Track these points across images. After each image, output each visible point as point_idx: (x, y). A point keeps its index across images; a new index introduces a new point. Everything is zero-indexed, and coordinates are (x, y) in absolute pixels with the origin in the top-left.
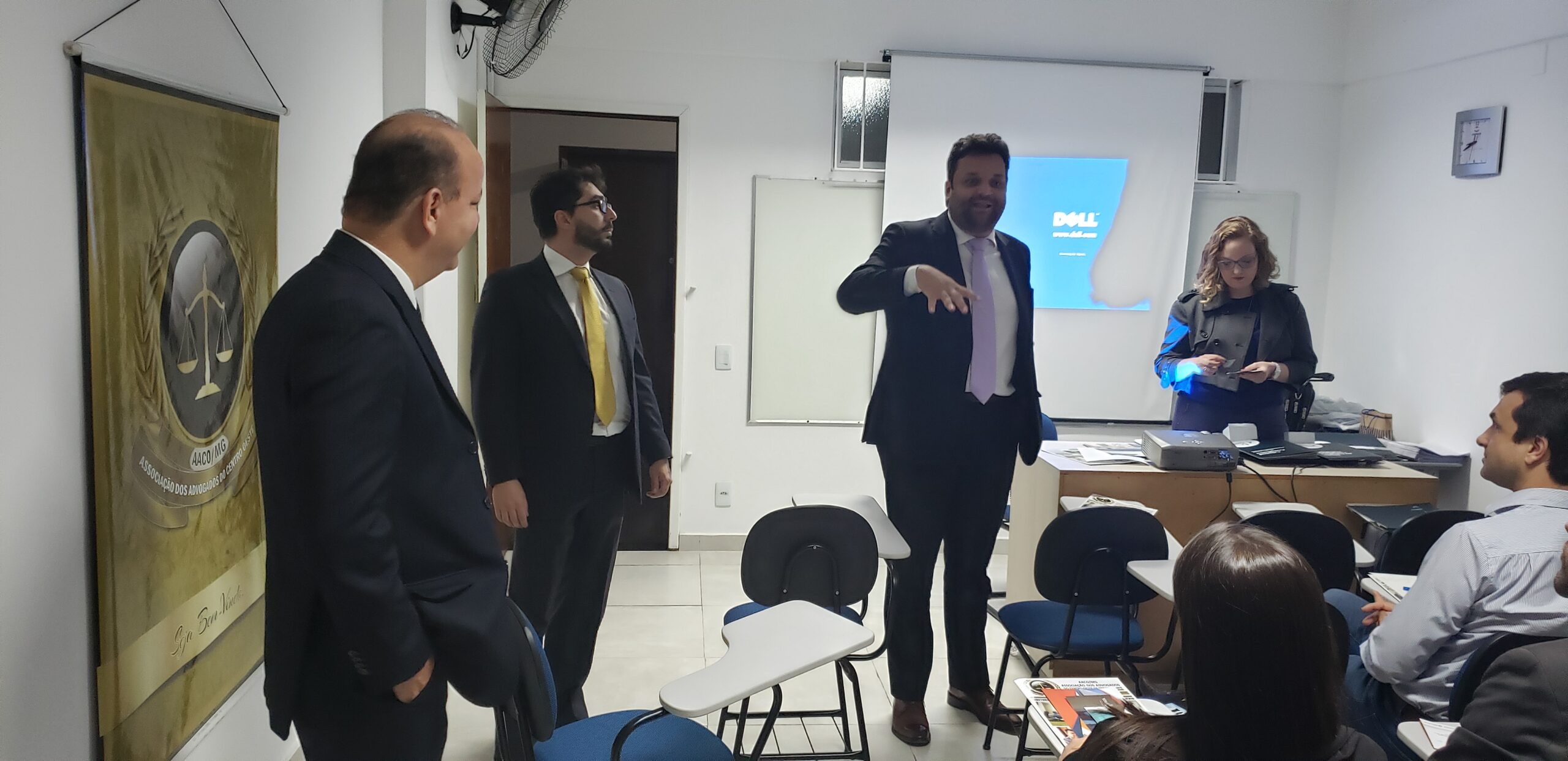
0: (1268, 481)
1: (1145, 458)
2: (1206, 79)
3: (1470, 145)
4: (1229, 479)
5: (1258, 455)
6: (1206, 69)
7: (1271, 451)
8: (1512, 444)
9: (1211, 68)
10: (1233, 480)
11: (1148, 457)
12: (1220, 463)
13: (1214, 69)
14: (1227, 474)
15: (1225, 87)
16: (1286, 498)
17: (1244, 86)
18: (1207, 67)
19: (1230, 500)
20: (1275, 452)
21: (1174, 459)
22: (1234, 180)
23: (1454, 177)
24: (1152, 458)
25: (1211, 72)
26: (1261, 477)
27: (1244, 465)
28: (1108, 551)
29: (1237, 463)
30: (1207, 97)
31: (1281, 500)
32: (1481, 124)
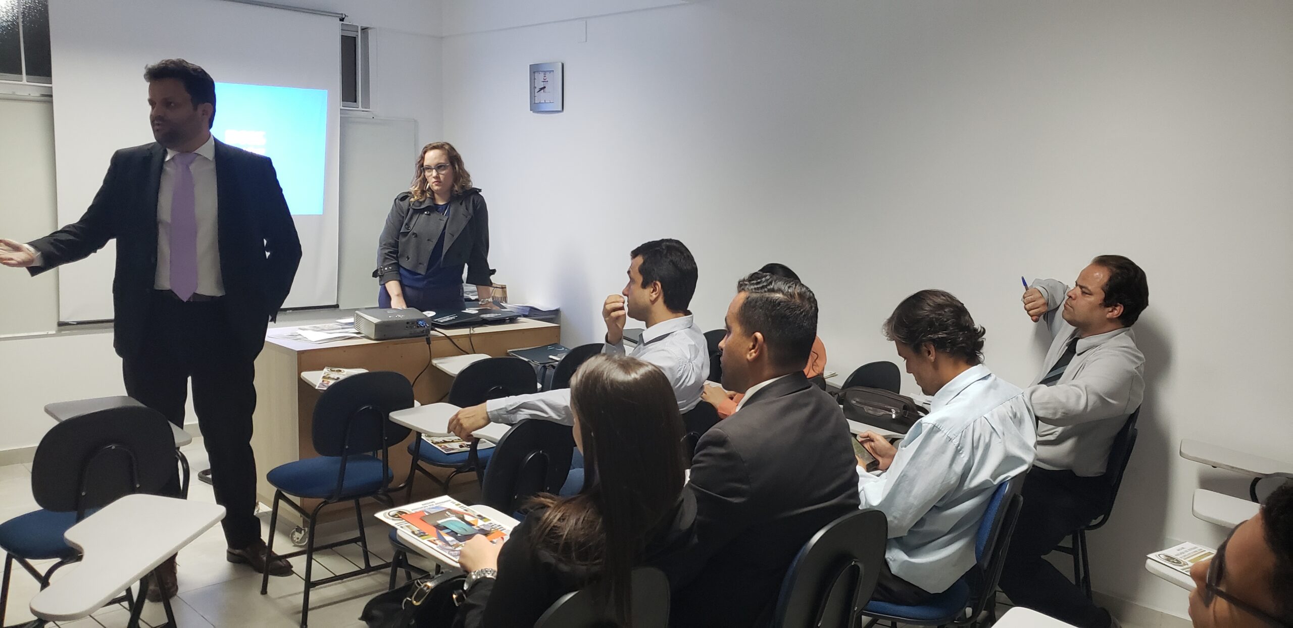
0: (453, 340)
1: (359, 333)
2: (342, 24)
3: (541, 89)
4: (429, 342)
5: (439, 322)
6: (341, 16)
7: (447, 318)
8: (642, 290)
9: (345, 16)
10: (432, 342)
11: (362, 332)
12: (419, 330)
13: (347, 16)
14: (427, 338)
15: (358, 32)
16: (467, 351)
17: (369, 31)
18: (342, 14)
19: (431, 357)
20: (451, 318)
21: (385, 331)
22: (369, 108)
23: (532, 112)
24: (364, 332)
25: (346, 18)
26: (448, 338)
27: (436, 331)
28: (371, 408)
29: (430, 329)
30: (344, 38)
31: (464, 353)
32: (548, 75)
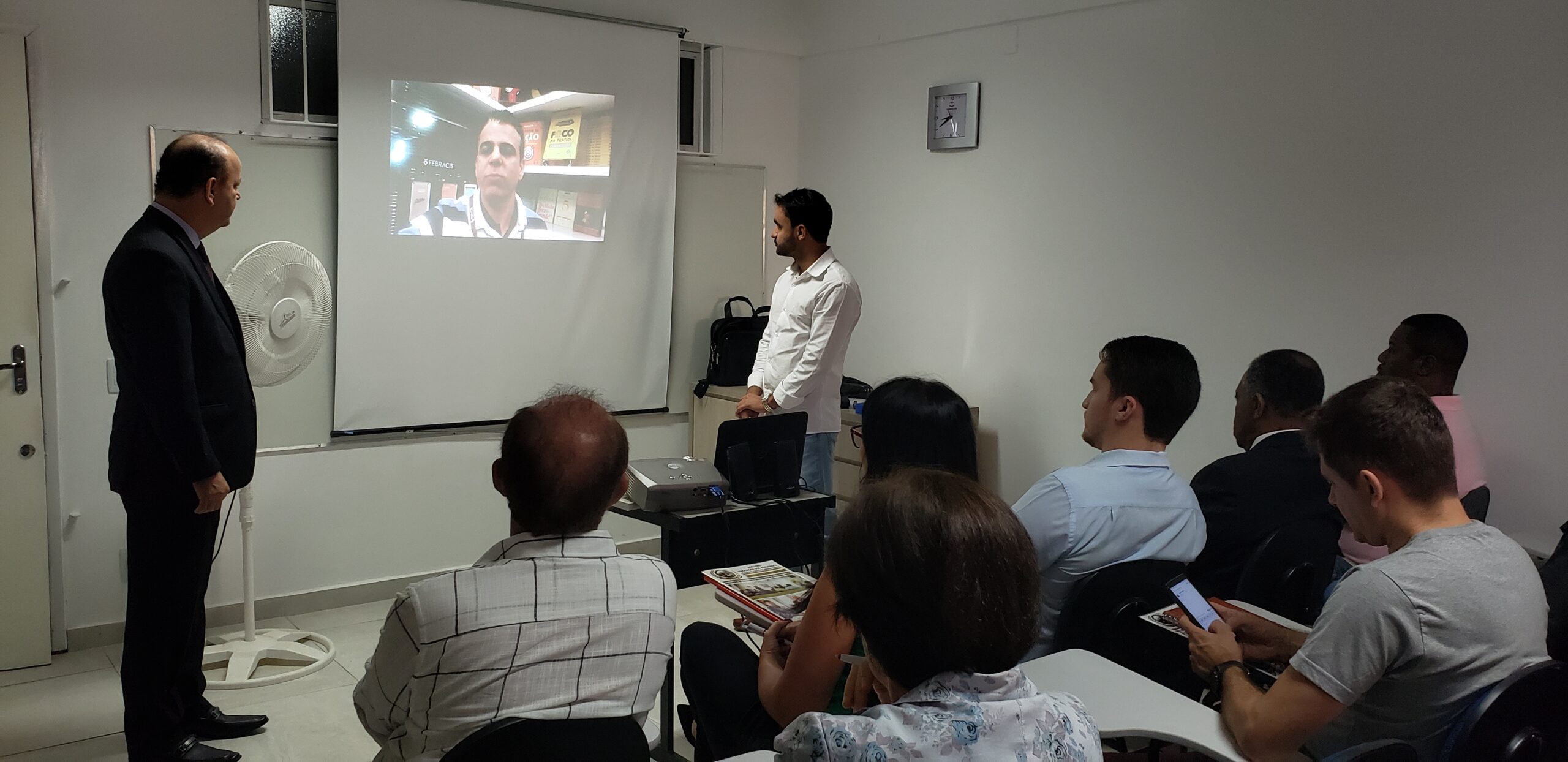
2: (682, 41)
3: (945, 120)
6: (681, 31)
9: (686, 31)
13: (689, 32)
15: (700, 52)
18: (682, 28)
22: (710, 152)
23: (929, 150)
25: (687, 34)
32: (956, 100)
